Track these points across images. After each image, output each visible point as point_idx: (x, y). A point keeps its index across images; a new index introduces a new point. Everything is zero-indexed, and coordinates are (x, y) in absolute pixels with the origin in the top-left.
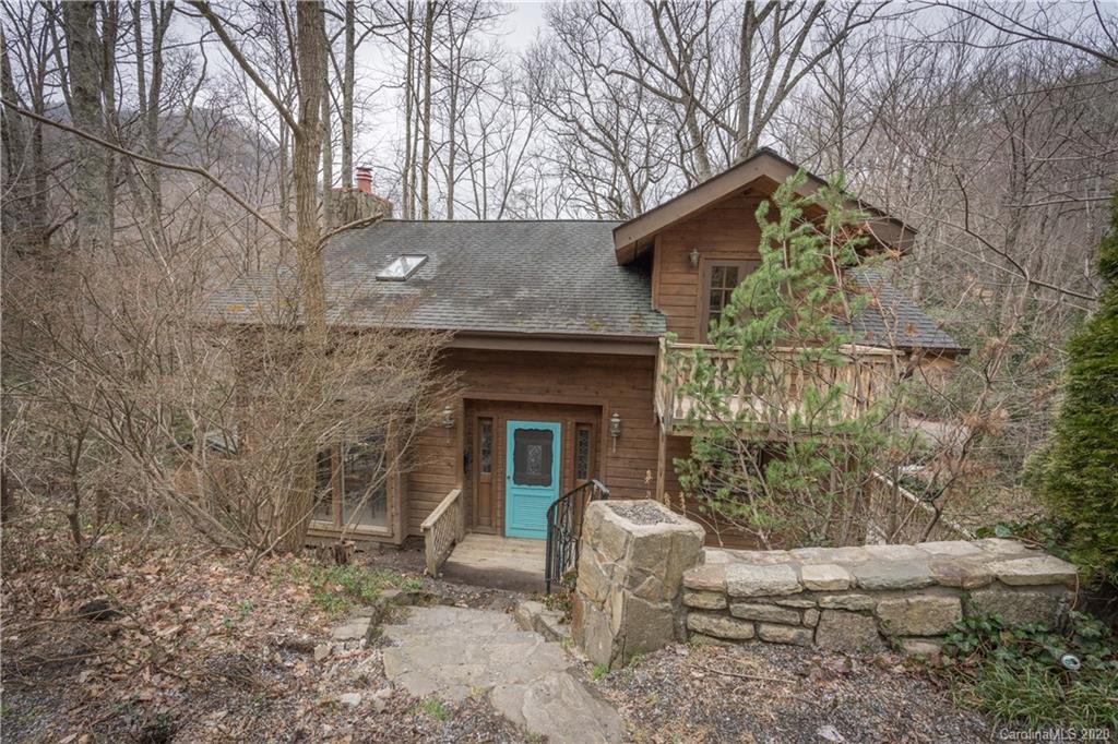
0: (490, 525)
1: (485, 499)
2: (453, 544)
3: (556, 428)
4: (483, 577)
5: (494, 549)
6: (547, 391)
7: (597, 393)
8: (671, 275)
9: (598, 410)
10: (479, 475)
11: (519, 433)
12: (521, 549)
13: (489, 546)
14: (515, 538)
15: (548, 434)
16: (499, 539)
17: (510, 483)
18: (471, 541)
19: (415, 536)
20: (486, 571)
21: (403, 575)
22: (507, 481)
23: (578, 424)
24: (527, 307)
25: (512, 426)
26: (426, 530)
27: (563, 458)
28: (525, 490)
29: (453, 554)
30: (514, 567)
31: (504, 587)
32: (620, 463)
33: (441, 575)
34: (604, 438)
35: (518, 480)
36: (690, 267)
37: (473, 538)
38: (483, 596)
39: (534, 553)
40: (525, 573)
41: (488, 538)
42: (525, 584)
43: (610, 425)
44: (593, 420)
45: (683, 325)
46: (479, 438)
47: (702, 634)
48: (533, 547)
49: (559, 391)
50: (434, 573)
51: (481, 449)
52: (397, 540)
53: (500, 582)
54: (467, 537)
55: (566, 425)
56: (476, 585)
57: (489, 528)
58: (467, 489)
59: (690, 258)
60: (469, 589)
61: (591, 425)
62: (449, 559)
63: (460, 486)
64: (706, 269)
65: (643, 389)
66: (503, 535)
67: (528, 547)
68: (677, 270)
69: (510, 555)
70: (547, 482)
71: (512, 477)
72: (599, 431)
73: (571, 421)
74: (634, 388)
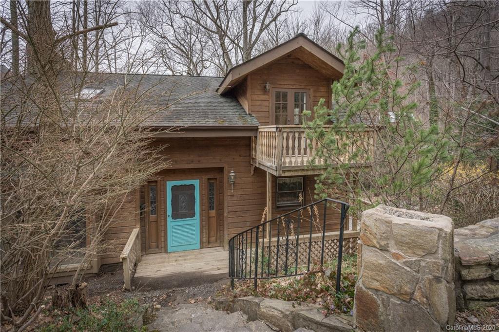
0: (158, 247)
1: (153, 231)
2: (136, 265)
3: (196, 183)
4: (163, 282)
5: (163, 262)
6: (192, 162)
7: (221, 160)
8: (256, 96)
9: (221, 170)
10: (149, 217)
11: (174, 188)
12: (180, 258)
13: (159, 260)
14: (174, 252)
15: (192, 187)
16: (164, 255)
17: (169, 219)
18: (147, 260)
19: (106, 265)
20: (163, 278)
21: (108, 295)
22: (168, 218)
23: (208, 179)
24: (178, 115)
25: (170, 184)
26: (124, 259)
27: (201, 200)
28: (180, 222)
29: (137, 271)
30: (179, 271)
31: (179, 286)
32: (235, 198)
33: (133, 287)
34: (226, 185)
35: (175, 216)
36: (265, 91)
37: (147, 258)
38: (168, 296)
39: (190, 259)
40: (187, 274)
41: (157, 256)
42: (191, 281)
43: (229, 177)
44: (217, 176)
45: (264, 121)
46: (148, 194)
47: (478, 300)
48: (187, 256)
49: (199, 161)
50: (129, 287)
51: (150, 200)
52: (95, 270)
53: (175, 283)
54: (143, 258)
55: (202, 180)
56: (161, 289)
57: (157, 249)
58: (143, 227)
59: (265, 87)
60: (157, 293)
61: (216, 179)
62: (136, 276)
63: (138, 226)
64: (273, 93)
65: (245, 156)
66: (166, 252)
67: (183, 256)
68: (259, 93)
69: (175, 263)
70: (192, 215)
71: (171, 215)
72: (222, 182)
73: (205, 178)
74: (240, 156)
